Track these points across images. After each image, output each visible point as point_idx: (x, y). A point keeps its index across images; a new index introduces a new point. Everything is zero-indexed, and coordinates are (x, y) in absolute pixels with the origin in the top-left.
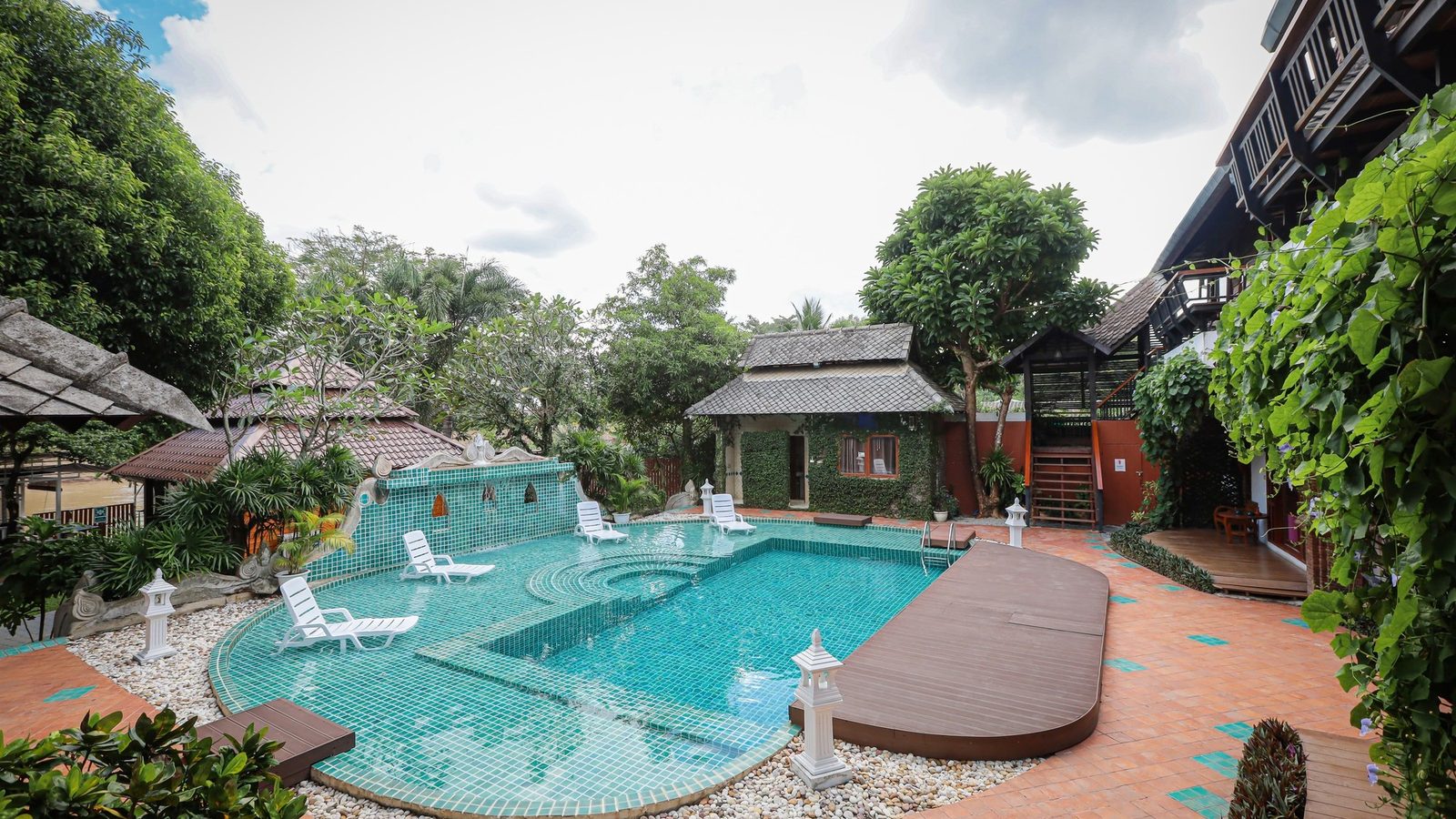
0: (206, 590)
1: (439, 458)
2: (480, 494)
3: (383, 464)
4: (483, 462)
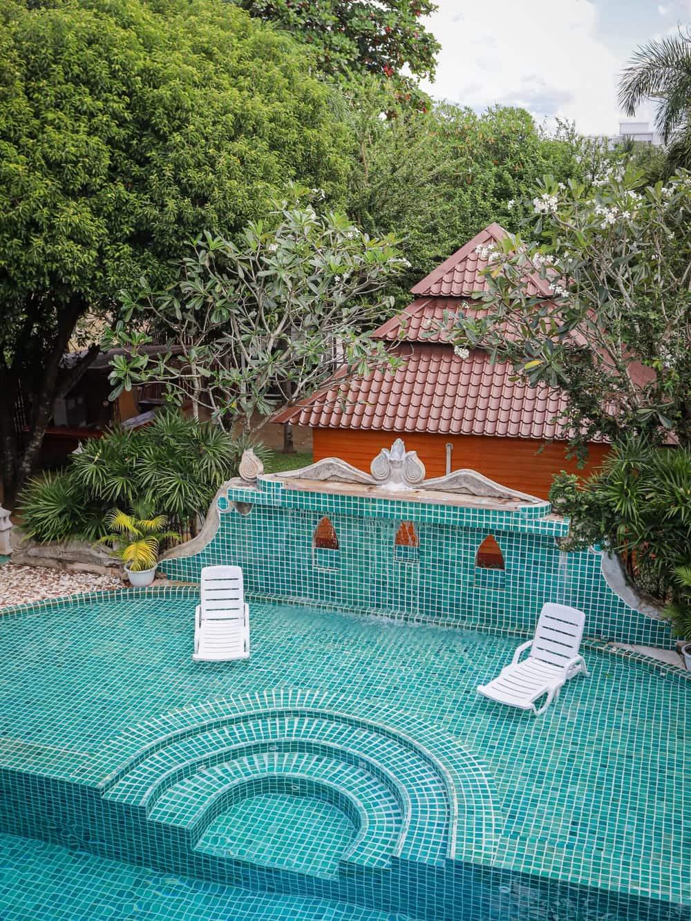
0: (91, 556)
1: (328, 467)
2: (391, 532)
3: (248, 463)
4: (401, 487)
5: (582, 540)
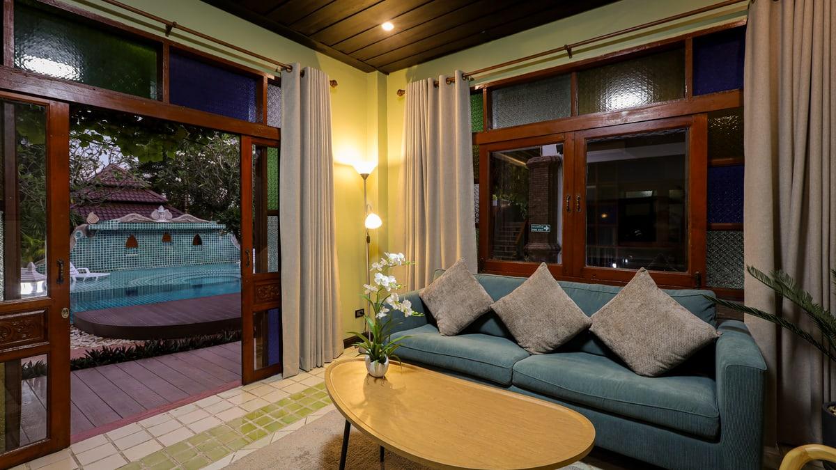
1: (132, 216)
2: (161, 237)
3: (92, 217)
4: (163, 221)
5: (225, 231)
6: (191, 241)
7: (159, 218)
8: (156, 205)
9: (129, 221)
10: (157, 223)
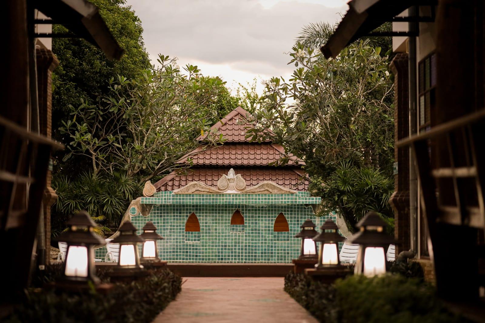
1: (194, 186)
2: (229, 217)
3: (148, 188)
4: (234, 192)
5: (326, 210)
6: (272, 225)
7: (227, 187)
8: (225, 169)
9: (190, 192)
10: (226, 194)
